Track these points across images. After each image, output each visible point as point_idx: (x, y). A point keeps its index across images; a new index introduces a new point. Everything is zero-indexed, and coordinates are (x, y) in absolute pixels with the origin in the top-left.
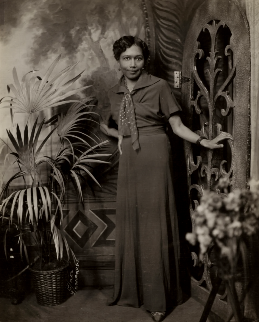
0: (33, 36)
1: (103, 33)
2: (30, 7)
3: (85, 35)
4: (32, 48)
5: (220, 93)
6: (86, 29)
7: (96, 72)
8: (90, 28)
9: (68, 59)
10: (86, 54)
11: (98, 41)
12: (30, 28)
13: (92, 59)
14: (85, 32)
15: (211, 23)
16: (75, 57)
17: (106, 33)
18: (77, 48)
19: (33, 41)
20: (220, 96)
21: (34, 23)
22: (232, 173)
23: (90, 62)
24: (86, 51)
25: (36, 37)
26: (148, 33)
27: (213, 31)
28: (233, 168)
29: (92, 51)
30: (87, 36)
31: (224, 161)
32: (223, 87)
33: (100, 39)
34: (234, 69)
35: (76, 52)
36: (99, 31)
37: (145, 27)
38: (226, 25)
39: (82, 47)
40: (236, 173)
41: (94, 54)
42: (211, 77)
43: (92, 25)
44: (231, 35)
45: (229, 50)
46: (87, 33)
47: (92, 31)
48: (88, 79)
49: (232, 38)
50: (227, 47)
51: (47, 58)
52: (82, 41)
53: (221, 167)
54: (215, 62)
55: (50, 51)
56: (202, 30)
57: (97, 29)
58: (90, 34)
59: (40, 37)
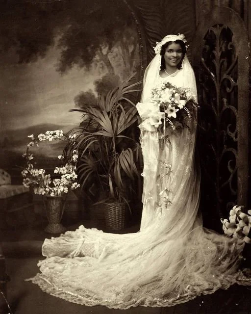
0: (61, 51)
1: (110, 49)
2: (59, 31)
3: (97, 50)
4: (60, 60)
5: (225, 76)
6: (98, 46)
7: (105, 77)
8: (101, 45)
9: (85, 68)
10: (98, 64)
11: (107, 55)
12: (59, 46)
13: (103, 68)
14: (98, 48)
15: (215, 26)
16: (91, 66)
17: (112, 49)
18: (91, 59)
19: (60, 55)
20: (225, 79)
21: (62, 43)
22: (237, 133)
23: (101, 69)
24: (98, 62)
25: (63, 52)
26: (142, 48)
27: (217, 32)
28: (238, 129)
29: (102, 62)
30: (99, 51)
31: (229, 125)
32: (227, 72)
33: (108, 53)
34: (236, 59)
35: (91, 63)
36: (107, 48)
37: (140, 45)
38: (228, 28)
39: (95, 59)
40: (240, 132)
41: (104, 64)
42: (217, 64)
43: (102, 44)
44: (233, 35)
45: (231, 46)
46: (99, 49)
47: (102, 47)
48: (100, 82)
49: (234, 37)
50: (230, 43)
51: (71, 67)
52: (95, 55)
53: (228, 130)
54: (219, 54)
55: (73, 62)
56: (208, 31)
57: (106, 46)
58: (101, 50)
59: (66, 52)
